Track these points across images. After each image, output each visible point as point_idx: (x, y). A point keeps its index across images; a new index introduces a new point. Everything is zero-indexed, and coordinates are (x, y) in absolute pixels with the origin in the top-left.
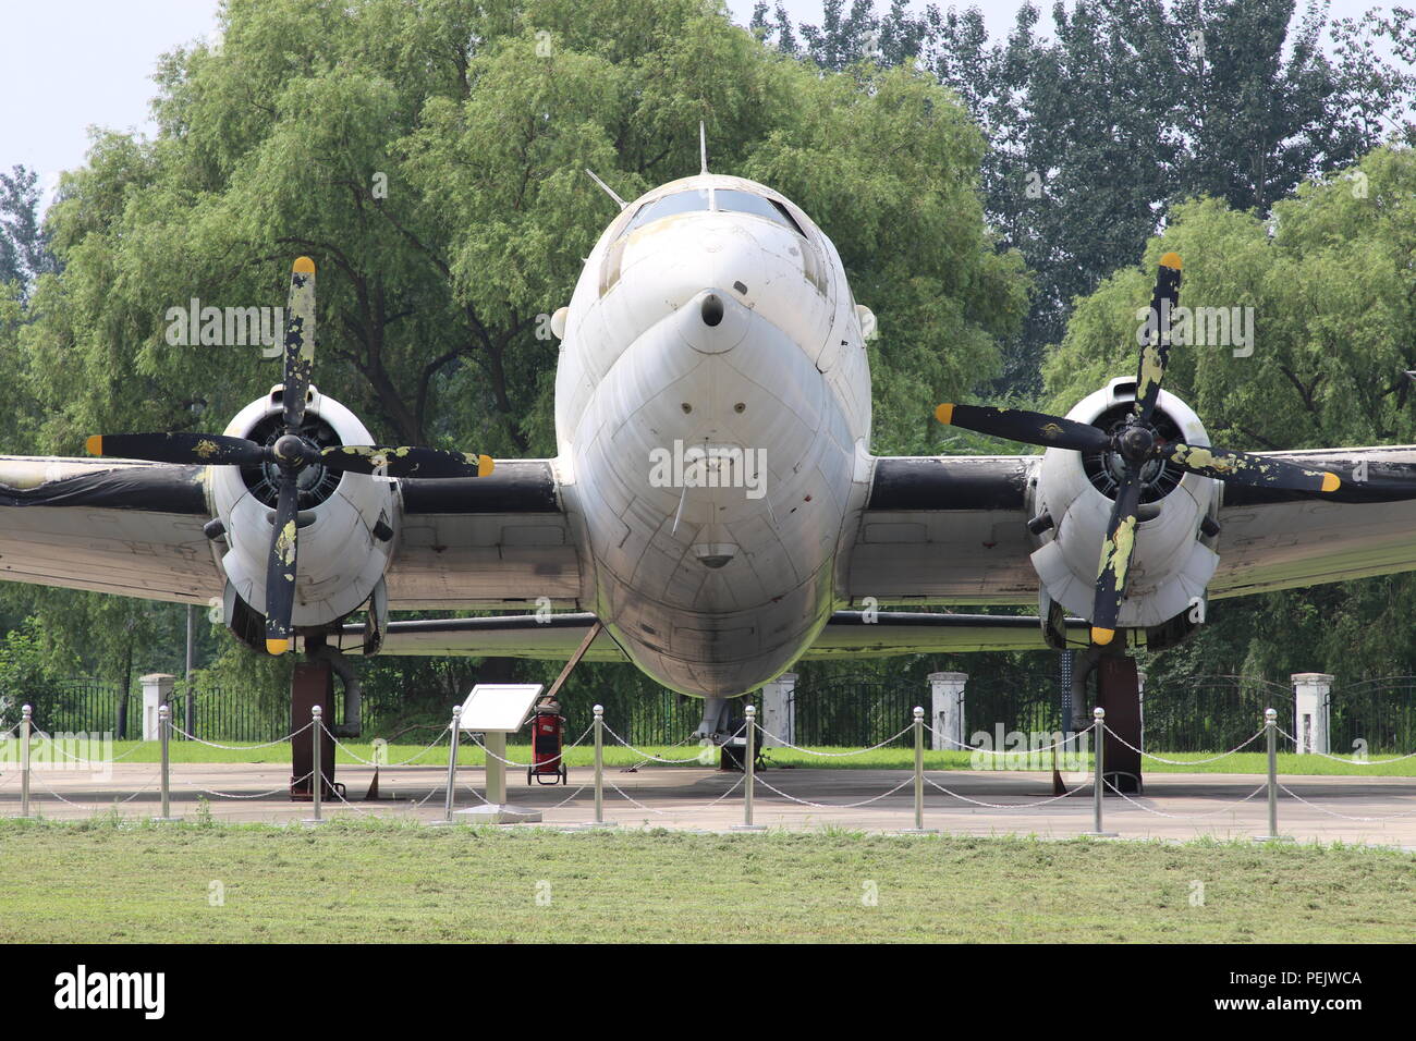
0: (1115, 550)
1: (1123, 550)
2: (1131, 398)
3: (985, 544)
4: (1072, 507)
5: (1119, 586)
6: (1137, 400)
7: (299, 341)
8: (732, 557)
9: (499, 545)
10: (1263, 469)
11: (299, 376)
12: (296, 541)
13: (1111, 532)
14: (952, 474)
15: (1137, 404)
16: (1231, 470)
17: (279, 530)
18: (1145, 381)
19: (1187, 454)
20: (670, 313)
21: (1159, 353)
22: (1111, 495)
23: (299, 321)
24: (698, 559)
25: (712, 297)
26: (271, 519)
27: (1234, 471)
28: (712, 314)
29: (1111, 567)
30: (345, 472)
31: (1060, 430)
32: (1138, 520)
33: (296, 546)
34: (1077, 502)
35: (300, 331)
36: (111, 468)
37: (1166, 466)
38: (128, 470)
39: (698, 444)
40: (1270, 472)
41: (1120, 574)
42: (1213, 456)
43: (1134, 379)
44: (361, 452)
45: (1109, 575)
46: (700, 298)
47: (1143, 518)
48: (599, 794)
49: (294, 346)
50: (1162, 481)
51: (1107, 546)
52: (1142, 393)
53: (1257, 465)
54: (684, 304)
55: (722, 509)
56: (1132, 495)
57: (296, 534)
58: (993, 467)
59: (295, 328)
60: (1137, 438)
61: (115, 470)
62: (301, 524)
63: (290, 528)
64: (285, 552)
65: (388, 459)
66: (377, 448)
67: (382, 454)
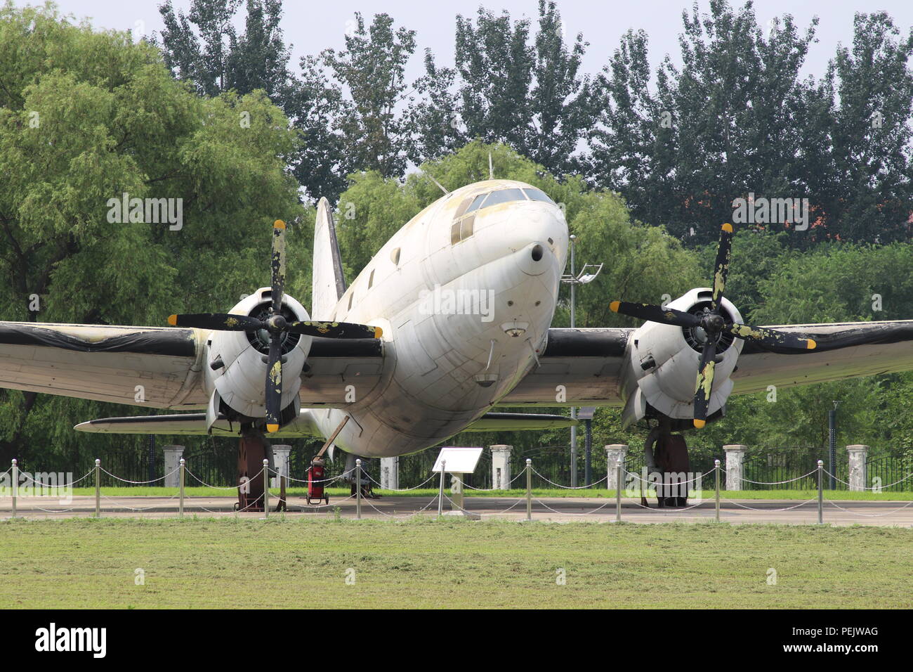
0: (704, 379)
1: (708, 380)
2: (709, 299)
3: (595, 375)
4: (676, 356)
5: (707, 398)
6: (713, 300)
7: (278, 265)
8: (494, 381)
9: (342, 374)
10: (777, 337)
11: (279, 284)
12: (281, 372)
13: (701, 370)
14: (588, 337)
15: (713, 303)
16: (761, 338)
17: (271, 366)
18: (717, 290)
19: (739, 329)
20: (510, 254)
21: (723, 276)
22: (699, 350)
23: (278, 254)
24: (477, 382)
25: (538, 246)
26: (264, 361)
27: (763, 338)
28: (537, 254)
29: (702, 388)
30: (301, 335)
31: (675, 316)
32: (716, 363)
33: (281, 375)
34: (680, 353)
35: (279, 259)
36: (141, 331)
37: (723, 335)
38: (151, 333)
39: (510, 322)
40: (781, 338)
41: (707, 391)
42: (752, 330)
43: (711, 290)
44: (314, 325)
45: (701, 392)
46: (532, 246)
47: (718, 361)
48: (529, 506)
49: (276, 268)
50: (720, 343)
51: (699, 377)
52: (715, 297)
53: (774, 335)
54: (520, 249)
55: (503, 356)
56: (711, 350)
57: (281, 368)
58: (608, 334)
59: (276, 258)
60: (718, 320)
61: (144, 333)
62: (283, 362)
63: (277, 365)
64: (275, 378)
65: (327, 328)
66: (322, 322)
67: (325, 326)
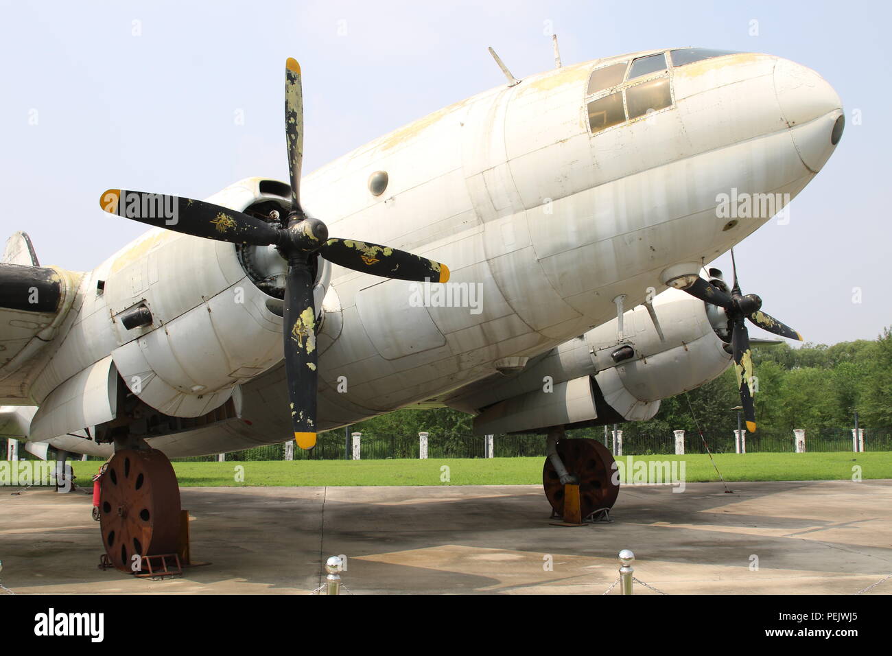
0: (744, 371)
1: (750, 371)
4: (692, 344)
7: (296, 134)
10: (779, 326)
12: (315, 329)
13: (738, 360)
17: (295, 317)
19: (756, 314)
23: (294, 115)
27: (772, 326)
29: (745, 383)
31: (712, 292)
33: (317, 334)
35: (295, 124)
41: (751, 386)
42: (764, 316)
45: (745, 387)
51: (738, 368)
56: (744, 336)
57: (314, 321)
59: (292, 120)
64: (305, 340)
65: (377, 257)
66: (370, 245)
67: (373, 251)
